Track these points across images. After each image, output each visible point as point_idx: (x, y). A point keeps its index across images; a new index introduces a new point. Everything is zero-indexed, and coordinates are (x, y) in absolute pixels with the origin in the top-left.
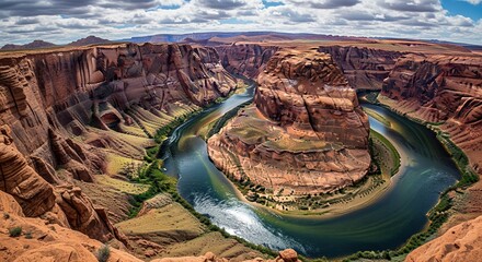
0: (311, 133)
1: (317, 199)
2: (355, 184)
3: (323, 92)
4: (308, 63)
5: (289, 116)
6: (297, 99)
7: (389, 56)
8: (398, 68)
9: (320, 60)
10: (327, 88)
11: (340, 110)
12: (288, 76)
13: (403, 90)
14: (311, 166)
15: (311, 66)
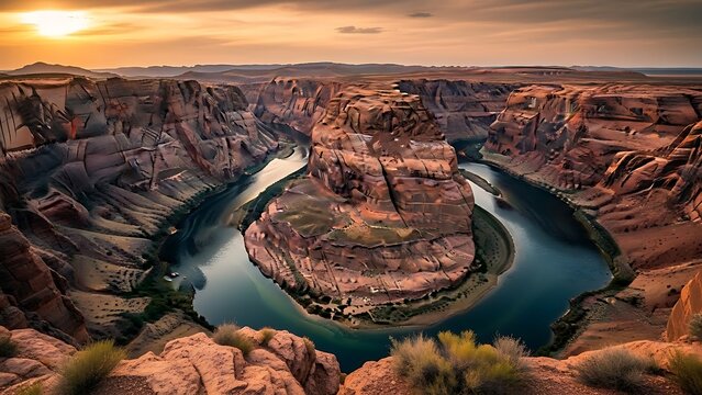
0: (394, 216)
2: (453, 286)
3: (409, 152)
4: (386, 108)
5: (360, 188)
6: (372, 163)
7: (500, 91)
10: (414, 146)
11: (433, 177)
12: (359, 129)
14: (395, 265)
15: (392, 114)
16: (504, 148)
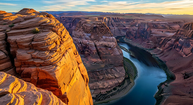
0: (99, 60)
1: (106, 94)
2: (120, 85)
3: (102, 39)
4: (95, 26)
5: (88, 51)
6: (92, 43)
7: (128, 21)
8: (132, 26)
9: (100, 24)
10: (104, 37)
11: (110, 47)
12: (87, 32)
13: (134, 35)
14: (101, 77)
15: (96, 27)
16: (131, 38)
